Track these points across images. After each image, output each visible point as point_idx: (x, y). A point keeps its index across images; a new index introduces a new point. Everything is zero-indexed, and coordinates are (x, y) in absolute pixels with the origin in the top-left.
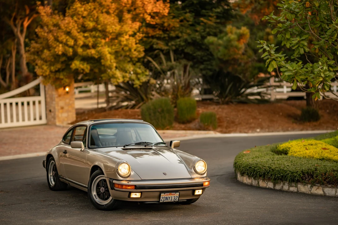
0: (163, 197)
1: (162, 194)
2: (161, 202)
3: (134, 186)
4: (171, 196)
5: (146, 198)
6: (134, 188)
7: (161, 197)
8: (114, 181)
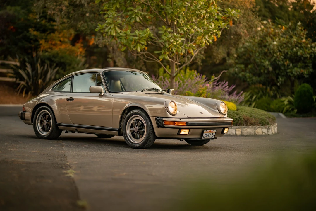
0: (205, 133)
1: (205, 131)
2: (203, 138)
3: (185, 123)
4: (210, 133)
5: (192, 134)
6: (185, 125)
7: (204, 133)
8: (164, 119)
